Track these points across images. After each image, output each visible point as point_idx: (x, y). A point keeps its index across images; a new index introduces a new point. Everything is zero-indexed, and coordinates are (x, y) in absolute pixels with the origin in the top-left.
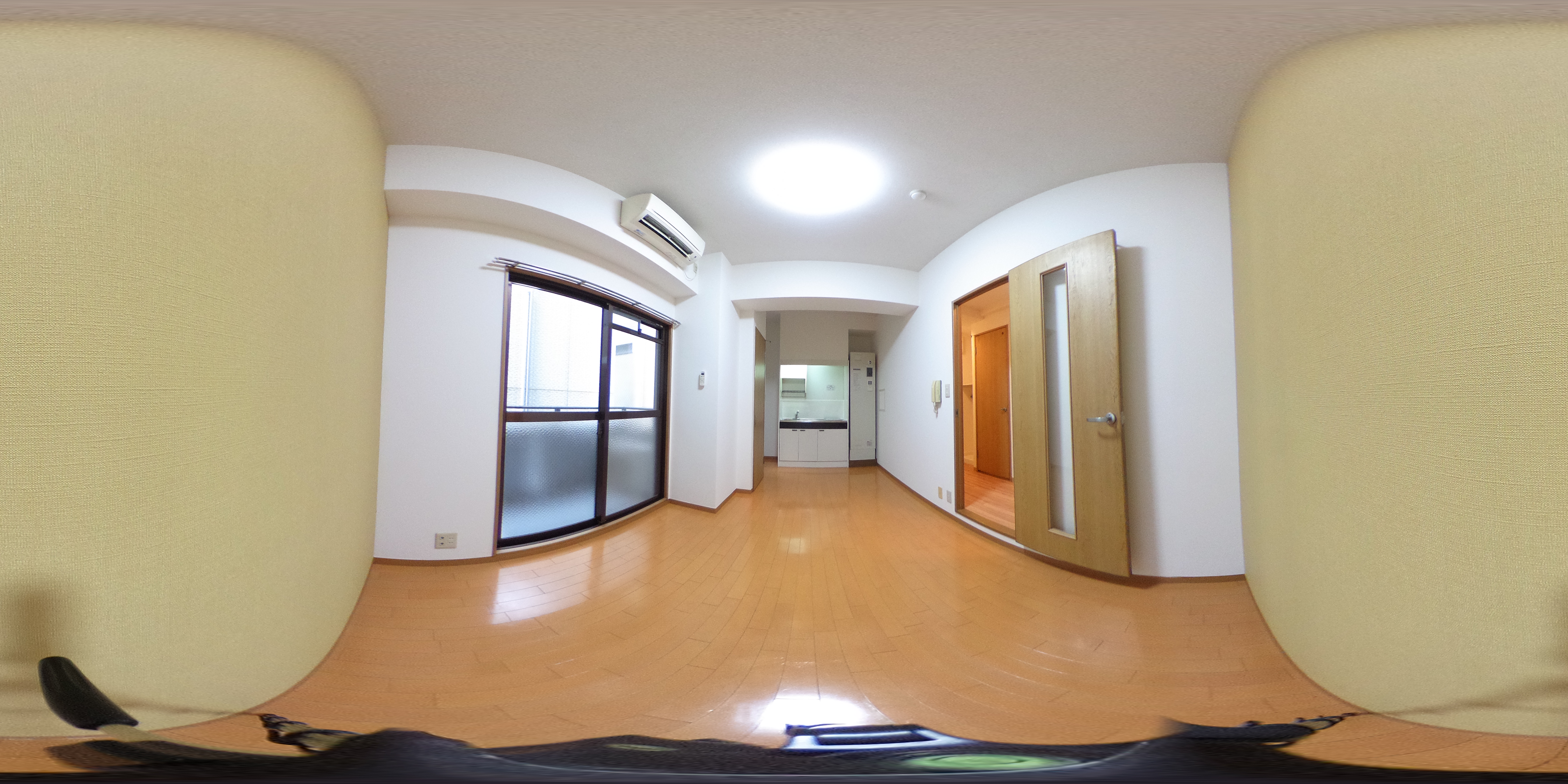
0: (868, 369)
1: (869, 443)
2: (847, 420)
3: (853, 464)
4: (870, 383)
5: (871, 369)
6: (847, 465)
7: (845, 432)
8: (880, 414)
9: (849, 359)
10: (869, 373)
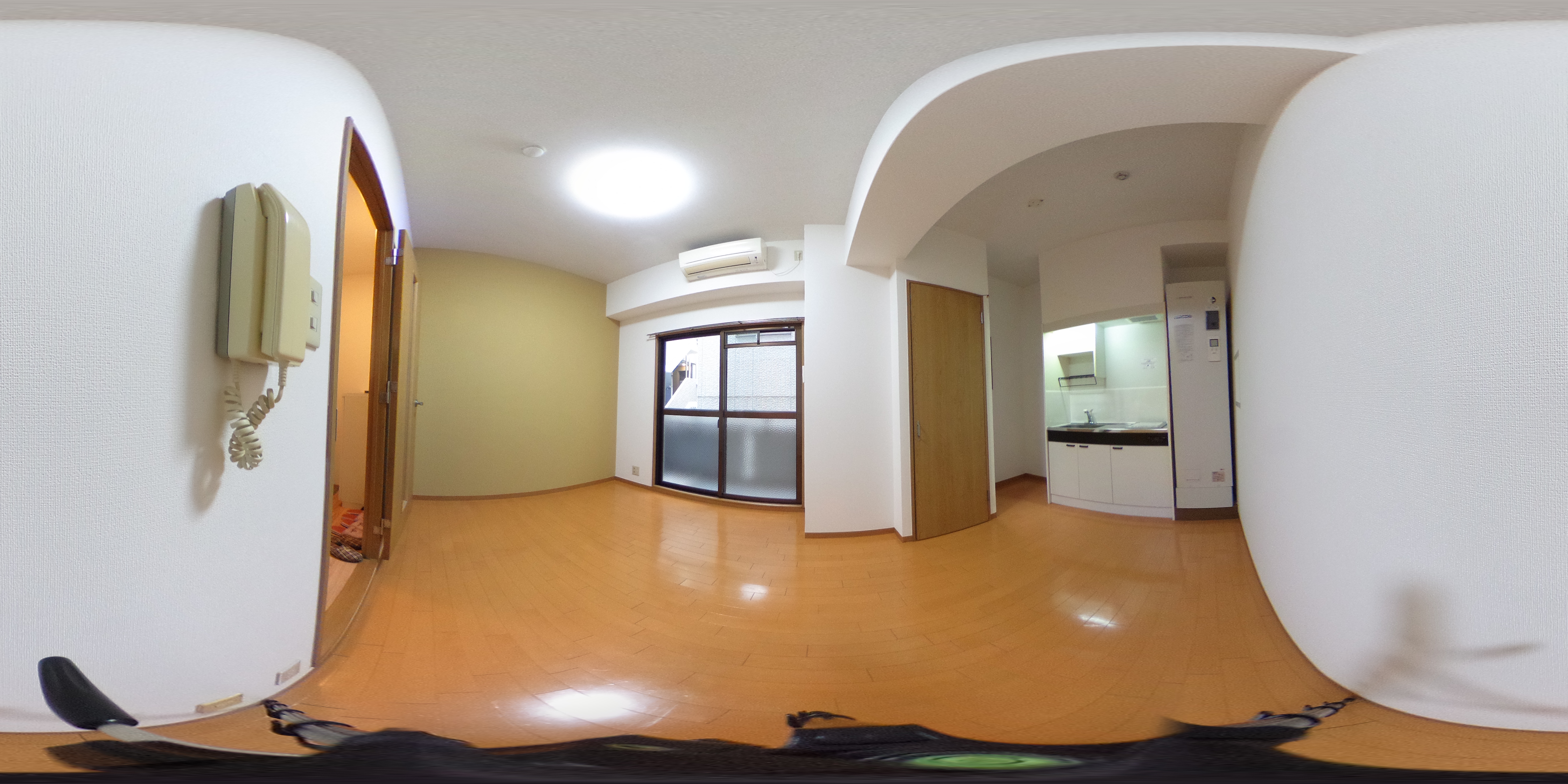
0: (1208, 313)
1: (1218, 477)
2: (1167, 429)
3: (1184, 515)
4: (1214, 343)
5: (1216, 313)
6: (1172, 515)
7: (1164, 452)
8: (1237, 410)
9: (1165, 300)
10: (1212, 322)
